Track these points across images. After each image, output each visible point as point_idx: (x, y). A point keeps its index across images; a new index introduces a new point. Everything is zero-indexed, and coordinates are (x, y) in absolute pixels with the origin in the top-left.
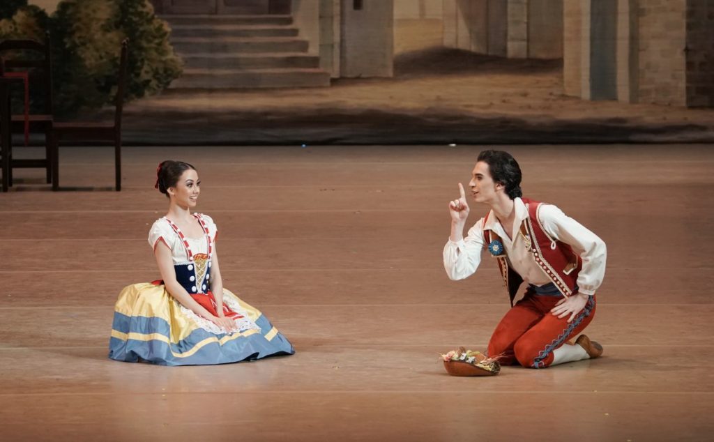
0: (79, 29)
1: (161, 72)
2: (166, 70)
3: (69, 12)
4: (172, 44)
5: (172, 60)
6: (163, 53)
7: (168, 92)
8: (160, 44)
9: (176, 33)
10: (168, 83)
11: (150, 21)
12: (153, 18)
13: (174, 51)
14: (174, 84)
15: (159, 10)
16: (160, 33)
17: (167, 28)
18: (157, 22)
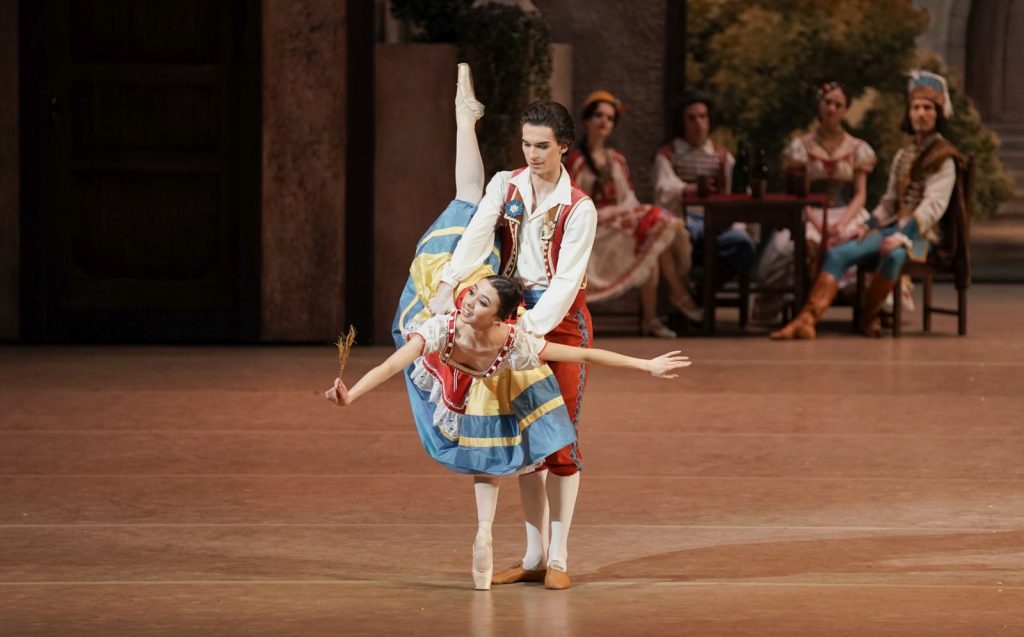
0: (888, 142)
1: (987, 192)
2: (993, 192)
3: (877, 120)
4: (1002, 159)
5: (1002, 180)
6: (989, 170)
7: (995, 218)
8: (986, 160)
9: (1006, 146)
10: (995, 207)
11: (974, 131)
12: (978, 128)
13: (1004, 168)
14: (1003, 208)
15: (987, 118)
16: (987, 146)
17: (996, 140)
18: (983, 133)
